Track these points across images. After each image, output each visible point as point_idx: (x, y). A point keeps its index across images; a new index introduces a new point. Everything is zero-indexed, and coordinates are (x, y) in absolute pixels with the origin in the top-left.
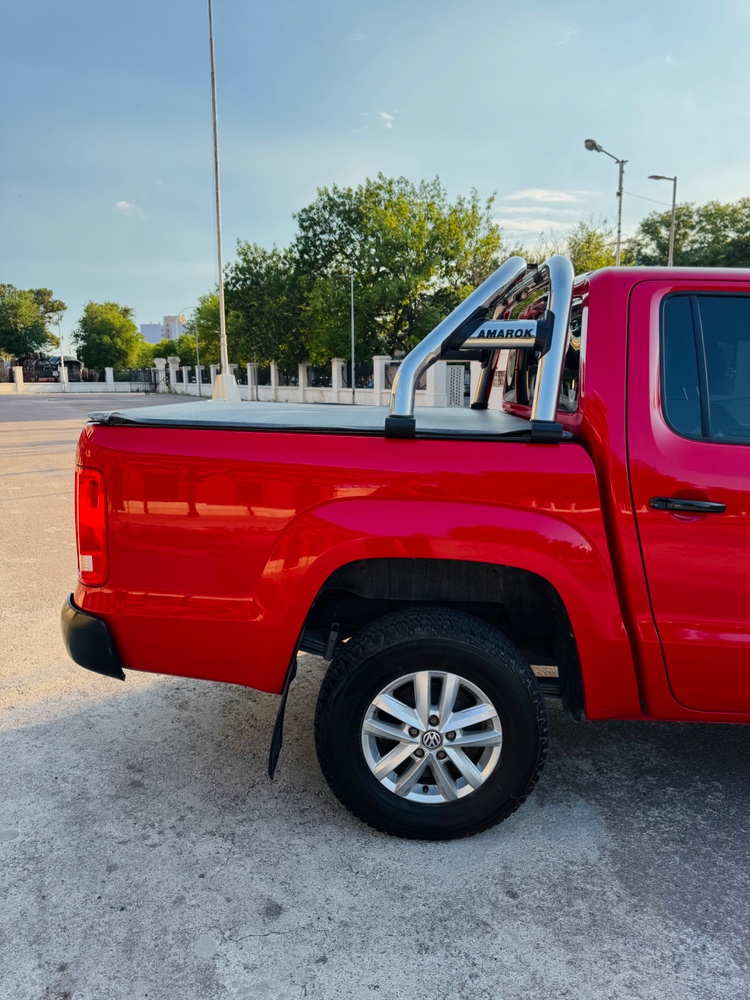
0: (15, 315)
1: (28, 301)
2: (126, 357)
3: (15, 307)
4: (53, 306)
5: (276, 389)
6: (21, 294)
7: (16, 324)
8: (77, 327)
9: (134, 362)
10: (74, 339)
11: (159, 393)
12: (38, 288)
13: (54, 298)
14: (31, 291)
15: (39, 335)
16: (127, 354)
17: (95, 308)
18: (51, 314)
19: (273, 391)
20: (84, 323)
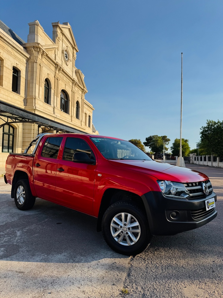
0: (157, 143)
1: (160, 139)
2: (184, 153)
3: (157, 141)
4: (167, 140)
5: (218, 163)
6: (159, 137)
7: (157, 145)
8: (172, 145)
9: (187, 155)
10: (171, 149)
11: (190, 164)
12: (164, 136)
13: (167, 138)
14: (162, 137)
15: (162, 147)
16: (185, 152)
17: (177, 140)
18: (166, 142)
19: (217, 164)
20: (174, 144)
